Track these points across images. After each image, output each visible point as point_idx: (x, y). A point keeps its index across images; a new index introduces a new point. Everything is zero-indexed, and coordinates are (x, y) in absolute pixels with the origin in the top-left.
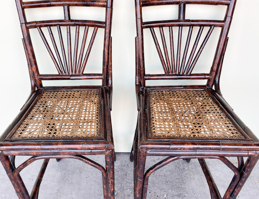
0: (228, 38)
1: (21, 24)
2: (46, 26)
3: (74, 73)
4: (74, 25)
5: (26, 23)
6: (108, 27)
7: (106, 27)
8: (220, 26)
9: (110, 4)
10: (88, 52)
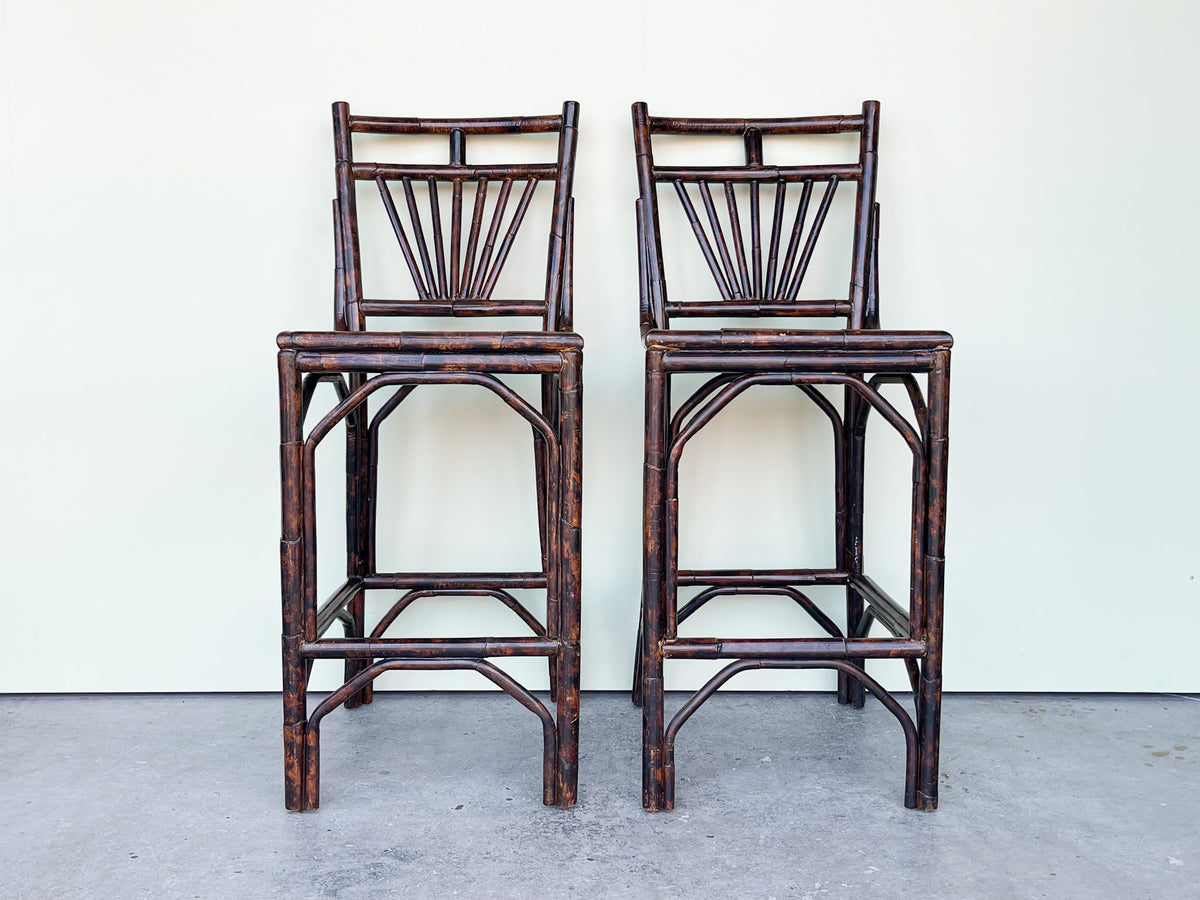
0: (878, 204)
1: (339, 163)
2: (399, 177)
3: (463, 297)
4: (472, 178)
5: (351, 164)
7: (560, 173)
8: (852, 177)
9: (570, 118)
10: (508, 240)
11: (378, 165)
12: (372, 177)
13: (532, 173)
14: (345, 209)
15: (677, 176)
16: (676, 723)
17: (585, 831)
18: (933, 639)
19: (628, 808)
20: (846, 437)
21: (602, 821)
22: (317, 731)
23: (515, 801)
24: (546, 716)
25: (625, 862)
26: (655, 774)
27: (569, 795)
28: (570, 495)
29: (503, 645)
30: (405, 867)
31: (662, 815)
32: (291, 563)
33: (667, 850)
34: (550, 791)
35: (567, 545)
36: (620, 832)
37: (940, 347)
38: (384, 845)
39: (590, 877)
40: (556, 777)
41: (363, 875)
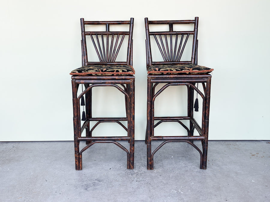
0: (198, 40)
1: (82, 32)
2: (95, 34)
3: (109, 61)
4: (111, 34)
5: (85, 32)
6: (131, 34)
7: (130, 34)
8: (192, 34)
9: (132, 22)
10: (119, 49)
11: (90, 32)
12: (89, 34)
13: (124, 33)
14: (84, 42)
15: (154, 34)
16: (154, 153)
17: (136, 174)
18: (206, 136)
19: (144, 169)
20: (190, 90)
21: (139, 172)
22: (82, 155)
23: (121, 167)
24: (128, 152)
25: (143, 182)
26: (150, 163)
27: (132, 167)
28: (132, 109)
29: (119, 138)
30: (100, 183)
31: (151, 170)
32: (75, 122)
33: (152, 179)
34: (128, 166)
35: (132, 119)
36: (143, 175)
37: (209, 78)
38: (96, 178)
39: (136, 185)
40: (130, 164)
41: (92, 185)
